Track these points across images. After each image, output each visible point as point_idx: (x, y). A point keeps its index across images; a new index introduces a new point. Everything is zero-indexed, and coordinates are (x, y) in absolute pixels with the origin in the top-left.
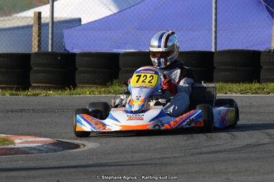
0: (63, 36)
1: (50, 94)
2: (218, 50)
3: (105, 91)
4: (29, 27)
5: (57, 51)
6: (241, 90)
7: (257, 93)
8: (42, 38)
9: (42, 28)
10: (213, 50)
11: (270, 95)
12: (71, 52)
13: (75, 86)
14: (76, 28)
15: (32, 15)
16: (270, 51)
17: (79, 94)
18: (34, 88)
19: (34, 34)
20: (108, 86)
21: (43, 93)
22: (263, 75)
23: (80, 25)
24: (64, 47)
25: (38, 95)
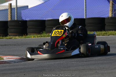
0: (21, 13)
1: (16, 38)
2: (87, 18)
3: (40, 36)
4: (7, 10)
5: (19, 20)
6: (97, 34)
7: (104, 35)
8: (12, 14)
9: (12, 10)
10: (85, 18)
11: (110, 36)
12: (25, 20)
13: (27, 34)
14: (26, 10)
15: (8, 5)
16: (109, 18)
17: (29, 38)
18: (10, 35)
19: (9, 12)
20: (41, 34)
21: (14, 37)
22: (106, 28)
23: (28, 8)
24: (22, 18)
25: (11, 38)
